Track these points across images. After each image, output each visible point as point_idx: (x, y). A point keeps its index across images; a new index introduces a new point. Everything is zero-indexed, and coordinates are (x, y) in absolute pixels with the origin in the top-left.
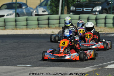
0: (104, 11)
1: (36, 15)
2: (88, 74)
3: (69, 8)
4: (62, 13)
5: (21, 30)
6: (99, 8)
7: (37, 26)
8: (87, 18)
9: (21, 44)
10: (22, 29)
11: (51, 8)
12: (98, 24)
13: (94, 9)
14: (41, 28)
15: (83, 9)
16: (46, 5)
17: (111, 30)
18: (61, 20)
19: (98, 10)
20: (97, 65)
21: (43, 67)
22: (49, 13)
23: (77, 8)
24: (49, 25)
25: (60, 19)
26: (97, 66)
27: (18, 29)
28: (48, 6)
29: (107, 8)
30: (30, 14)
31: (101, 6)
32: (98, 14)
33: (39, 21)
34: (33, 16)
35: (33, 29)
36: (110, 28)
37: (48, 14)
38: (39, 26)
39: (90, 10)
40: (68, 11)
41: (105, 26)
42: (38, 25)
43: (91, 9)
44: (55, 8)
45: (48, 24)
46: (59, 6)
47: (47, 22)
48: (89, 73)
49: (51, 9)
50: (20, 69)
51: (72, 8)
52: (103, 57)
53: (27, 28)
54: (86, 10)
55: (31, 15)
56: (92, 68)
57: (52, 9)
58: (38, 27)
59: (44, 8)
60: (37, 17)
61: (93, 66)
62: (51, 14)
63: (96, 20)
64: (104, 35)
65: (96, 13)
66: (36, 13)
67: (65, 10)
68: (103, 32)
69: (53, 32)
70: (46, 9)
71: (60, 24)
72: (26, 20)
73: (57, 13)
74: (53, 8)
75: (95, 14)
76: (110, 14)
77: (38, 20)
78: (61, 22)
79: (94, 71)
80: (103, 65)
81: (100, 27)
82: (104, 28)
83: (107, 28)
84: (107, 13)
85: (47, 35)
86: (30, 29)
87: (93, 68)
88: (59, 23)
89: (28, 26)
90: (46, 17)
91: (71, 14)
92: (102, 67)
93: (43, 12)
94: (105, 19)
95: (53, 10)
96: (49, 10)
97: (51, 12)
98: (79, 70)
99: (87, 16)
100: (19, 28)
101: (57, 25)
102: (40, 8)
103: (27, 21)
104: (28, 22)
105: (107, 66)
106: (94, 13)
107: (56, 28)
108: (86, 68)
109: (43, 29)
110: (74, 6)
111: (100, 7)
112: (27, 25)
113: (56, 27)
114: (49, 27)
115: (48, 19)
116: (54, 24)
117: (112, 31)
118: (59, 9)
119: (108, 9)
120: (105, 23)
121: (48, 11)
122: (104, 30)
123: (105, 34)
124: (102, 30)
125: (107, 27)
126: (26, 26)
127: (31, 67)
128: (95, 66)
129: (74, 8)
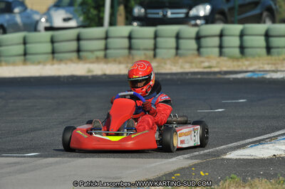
0: (217, 16)
1: (47, 29)
2: (179, 175)
3: (129, 11)
4: (112, 23)
5: (11, 68)
6: (205, 9)
7: (50, 56)
8: (174, 34)
9: (12, 101)
10: (14, 64)
11: (85, 10)
12: (202, 50)
13: (193, 12)
14: (60, 61)
15: (165, 13)
16: (71, 4)
17: (235, 63)
18: (109, 40)
19: (202, 14)
20: (202, 152)
21: (65, 159)
22: (80, 24)
23: (149, 11)
24: (81, 54)
25: (106, 38)
26: (201, 155)
27: (3, 63)
28: (76, 7)
29: (225, 7)
30: (33, 27)
31: (210, 4)
32: (202, 24)
33: (56, 45)
34: (39, 31)
35: (39, 63)
36: (232, 58)
37: (78, 27)
38: (56, 55)
39: (182, 16)
40: (127, 18)
41: (221, 54)
42: (53, 52)
43: (185, 11)
44: (94, 12)
45: (78, 50)
46: (103, 5)
47: (74, 45)
48: (181, 170)
49: (84, 13)
50: (9, 164)
51: (138, 11)
52: (216, 130)
53: (25, 62)
54: (172, 13)
55: (35, 29)
56: (188, 158)
57: (86, 13)
58: (53, 58)
59: (67, 11)
60: (50, 33)
61: (191, 155)
62: (84, 27)
63: (198, 38)
64: (219, 76)
65: (198, 22)
66: (48, 25)
67: (120, 15)
68: (216, 70)
69: (89, 71)
70: (71, 13)
71: (108, 51)
72: (22, 41)
73: (100, 23)
74: (89, 10)
75: (196, 25)
76: (233, 22)
77: (52, 41)
78: (109, 46)
79: (195, 165)
80: (217, 151)
81: (208, 58)
82: (219, 59)
83: (225, 58)
84: (226, 21)
85: (75, 78)
86: (33, 63)
87: (191, 158)
88: (106, 48)
89: (28, 57)
90: (73, 33)
91: (135, 24)
92: (215, 156)
93: (65, 20)
94: (221, 35)
95: (90, 15)
96: (80, 15)
97: (84, 21)
98: (157, 164)
99: (174, 29)
100: (5, 61)
101: (101, 54)
102: (56, 10)
103: (25, 43)
104: (28, 46)
105: (225, 154)
106: (193, 22)
107: (97, 60)
108: (174, 159)
109: (66, 64)
110: (142, 5)
111: (208, 7)
112: (25, 54)
113: (97, 58)
114: (79, 58)
115: (79, 39)
116: (92, 51)
117: (239, 66)
118: (103, 12)
119: (226, 10)
120: (221, 47)
121: (77, 19)
122: (218, 63)
123: (220, 73)
124: (214, 63)
125: (225, 56)
126: (22, 58)
127: (36, 159)
128: (197, 153)
129: (143, 10)
